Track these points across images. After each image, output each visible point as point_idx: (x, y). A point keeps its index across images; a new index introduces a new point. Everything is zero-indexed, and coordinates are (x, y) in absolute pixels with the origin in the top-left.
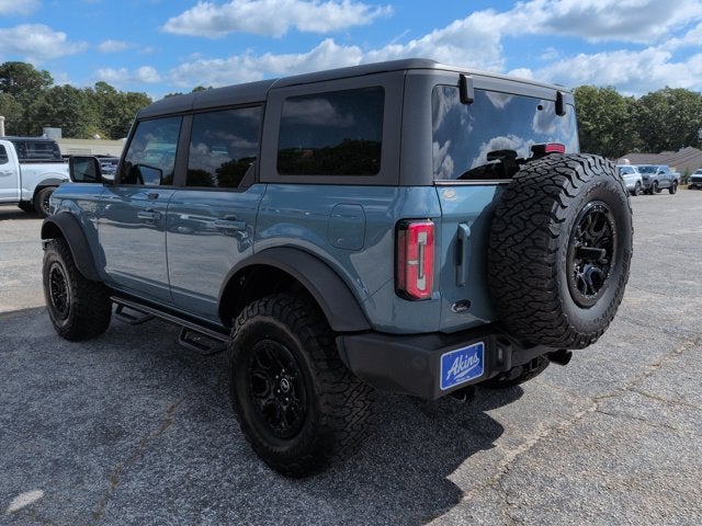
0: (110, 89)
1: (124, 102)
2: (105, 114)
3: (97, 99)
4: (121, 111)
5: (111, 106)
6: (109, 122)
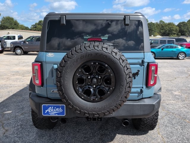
0: (163, 22)
1: (166, 26)
2: (161, 29)
3: (159, 25)
4: (165, 28)
5: (163, 27)
6: (162, 31)
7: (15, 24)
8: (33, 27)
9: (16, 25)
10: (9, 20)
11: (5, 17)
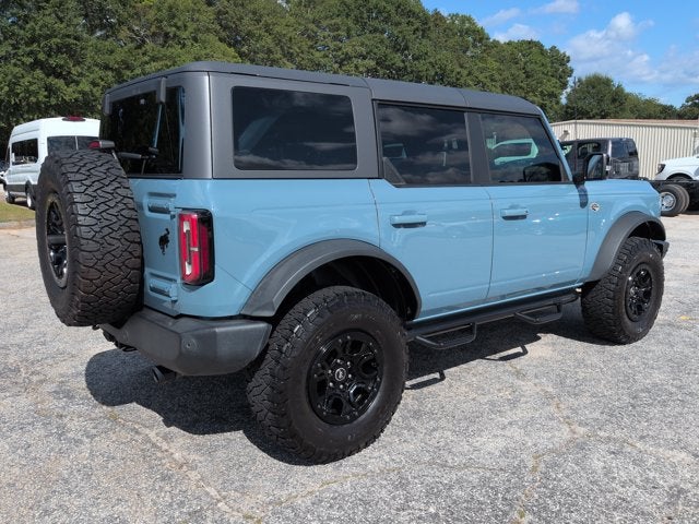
7: (614, 100)
8: (690, 103)
9: (617, 104)
10: (594, 87)
11: (584, 79)
